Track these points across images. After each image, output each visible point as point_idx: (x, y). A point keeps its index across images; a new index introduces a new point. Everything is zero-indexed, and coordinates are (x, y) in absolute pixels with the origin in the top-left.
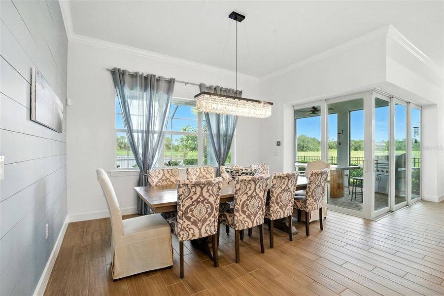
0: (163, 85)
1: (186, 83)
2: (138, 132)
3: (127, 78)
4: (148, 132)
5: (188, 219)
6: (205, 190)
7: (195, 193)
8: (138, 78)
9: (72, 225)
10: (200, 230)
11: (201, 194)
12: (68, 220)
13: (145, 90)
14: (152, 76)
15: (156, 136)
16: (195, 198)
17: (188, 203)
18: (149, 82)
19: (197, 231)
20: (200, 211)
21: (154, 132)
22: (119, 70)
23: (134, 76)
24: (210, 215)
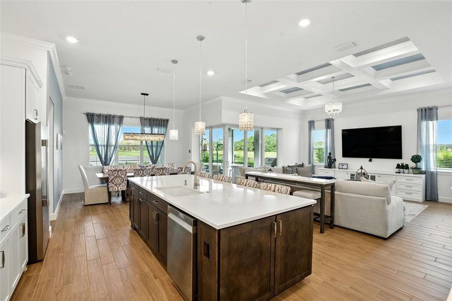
0: (117, 120)
1: (131, 117)
2: (102, 146)
3: (95, 118)
4: (107, 146)
5: (113, 183)
6: (119, 173)
7: (115, 174)
8: (102, 117)
9: (64, 195)
10: (118, 188)
11: (118, 174)
12: (63, 192)
13: (106, 123)
14: (110, 116)
15: (113, 148)
16: (115, 175)
17: (112, 177)
18: (108, 119)
19: (117, 188)
20: (118, 181)
21: (112, 146)
22: (90, 113)
23: (99, 116)
24: (122, 182)
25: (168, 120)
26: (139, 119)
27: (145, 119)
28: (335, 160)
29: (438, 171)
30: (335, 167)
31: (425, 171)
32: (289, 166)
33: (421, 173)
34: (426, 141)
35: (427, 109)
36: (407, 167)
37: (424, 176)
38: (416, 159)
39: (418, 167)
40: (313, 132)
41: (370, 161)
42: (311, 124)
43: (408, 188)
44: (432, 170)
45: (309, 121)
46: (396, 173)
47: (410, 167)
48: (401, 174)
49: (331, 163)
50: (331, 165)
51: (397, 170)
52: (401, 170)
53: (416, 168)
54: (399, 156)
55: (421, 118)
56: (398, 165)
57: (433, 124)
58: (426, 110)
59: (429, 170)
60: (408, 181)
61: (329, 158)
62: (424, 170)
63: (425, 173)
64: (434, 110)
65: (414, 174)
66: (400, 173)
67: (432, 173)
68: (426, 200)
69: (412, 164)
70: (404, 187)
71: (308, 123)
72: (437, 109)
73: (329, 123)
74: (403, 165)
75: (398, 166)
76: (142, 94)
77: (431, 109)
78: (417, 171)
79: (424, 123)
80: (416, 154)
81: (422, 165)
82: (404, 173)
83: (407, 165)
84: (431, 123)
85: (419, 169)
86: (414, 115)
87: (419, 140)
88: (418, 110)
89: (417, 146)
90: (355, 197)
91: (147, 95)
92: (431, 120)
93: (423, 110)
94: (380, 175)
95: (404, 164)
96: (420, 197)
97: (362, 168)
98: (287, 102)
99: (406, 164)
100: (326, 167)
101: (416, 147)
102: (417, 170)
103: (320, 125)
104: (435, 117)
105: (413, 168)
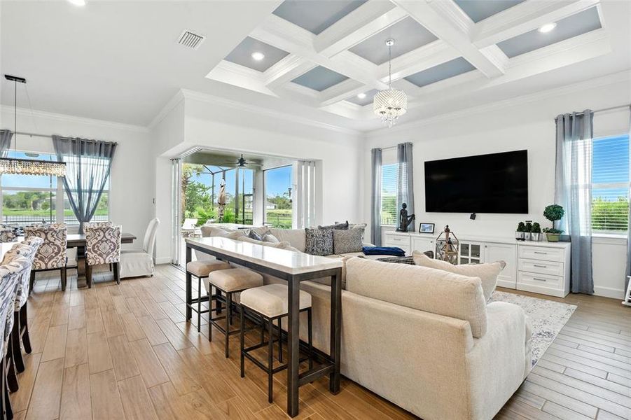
1: (31, 135)
25: (114, 145)
26: (51, 139)
27: (64, 140)
28: (413, 217)
29: (593, 235)
30: (414, 231)
31: (570, 237)
32: (321, 228)
33: (562, 240)
34: (572, 179)
35: (574, 118)
36: (535, 228)
37: (567, 245)
38: (554, 213)
39: (557, 228)
40: (379, 168)
41: (473, 217)
42: (377, 154)
43: (538, 270)
44: (582, 234)
45: (373, 150)
46: (518, 239)
47: (542, 228)
48: (526, 243)
49: (406, 222)
50: (406, 226)
51: (519, 234)
52: (526, 234)
53: (554, 231)
54: (524, 209)
55: (562, 135)
56: (521, 224)
57: (585, 145)
58: (571, 118)
59: (576, 234)
60: (537, 256)
61: (403, 213)
62: (567, 233)
63: (569, 239)
64: (587, 118)
65: (549, 241)
66: (523, 240)
67: (582, 240)
68: (571, 292)
69: (546, 224)
70: (531, 267)
71: (371, 152)
72: (592, 115)
73: (405, 151)
74: (529, 224)
75: (522, 228)
76: (8, 77)
77: (580, 117)
78: (555, 237)
79: (568, 145)
80: (553, 204)
81: (564, 225)
82: (531, 239)
83: (537, 225)
84: (580, 143)
85: (559, 232)
86: (550, 129)
87: (558, 175)
88: (556, 120)
89: (556, 188)
90: (389, 315)
91: (23, 80)
92: (582, 138)
93: (567, 119)
94: (488, 244)
95: (532, 224)
96: (561, 288)
97: (447, 231)
98: (324, 108)
99: (535, 224)
100: (398, 230)
101: (554, 191)
102: (555, 235)
103: (391, 155)
104: (589, 133)
105: (548, 231)
